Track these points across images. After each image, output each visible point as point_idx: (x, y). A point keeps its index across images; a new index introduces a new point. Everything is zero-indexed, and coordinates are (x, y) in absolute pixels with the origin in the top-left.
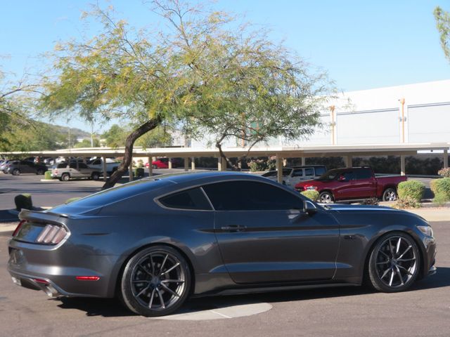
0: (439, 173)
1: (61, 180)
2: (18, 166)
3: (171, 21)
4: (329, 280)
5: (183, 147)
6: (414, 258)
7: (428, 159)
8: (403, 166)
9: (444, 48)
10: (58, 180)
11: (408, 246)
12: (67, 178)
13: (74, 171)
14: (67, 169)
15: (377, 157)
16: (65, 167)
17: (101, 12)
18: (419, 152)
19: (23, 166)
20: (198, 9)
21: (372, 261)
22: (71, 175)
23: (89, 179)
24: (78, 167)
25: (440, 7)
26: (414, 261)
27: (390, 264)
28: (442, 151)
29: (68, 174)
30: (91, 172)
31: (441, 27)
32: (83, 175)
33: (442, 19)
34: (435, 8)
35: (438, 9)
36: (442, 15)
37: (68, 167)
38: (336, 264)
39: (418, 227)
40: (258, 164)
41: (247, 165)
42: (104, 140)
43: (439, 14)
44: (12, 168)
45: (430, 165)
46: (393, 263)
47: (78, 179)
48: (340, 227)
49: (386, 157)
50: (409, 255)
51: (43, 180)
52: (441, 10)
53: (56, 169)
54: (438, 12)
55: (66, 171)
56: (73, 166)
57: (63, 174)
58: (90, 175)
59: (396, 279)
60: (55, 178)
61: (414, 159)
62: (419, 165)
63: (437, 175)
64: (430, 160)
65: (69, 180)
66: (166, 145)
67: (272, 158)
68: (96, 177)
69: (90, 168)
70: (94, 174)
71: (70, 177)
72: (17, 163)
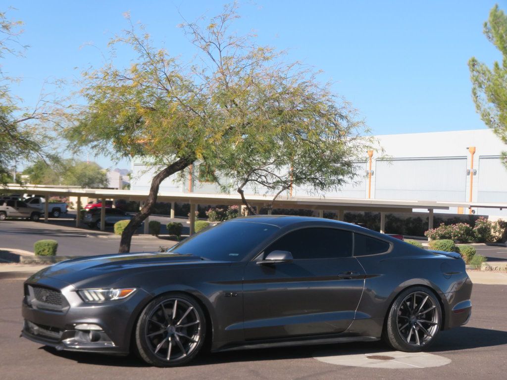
0: (425, 235)
3: (210, 54)
5: (117, 189)
7: (410, 218)
8: (382, 224)
9: (476, 102)
14: (4, 207)
15: (352, 212)
16: (2, 205)
17: (136, 39)
18: (414, 210)
20: (239, 43)
22: (8, 213)
23: (27, 220)
24: (16, 205)
25: (476, 58)
28: (426, 211)
29: (4, 212)
30: (31, 211)
31: (476, 80)
33: (478, 72)
34: (470, 59)
35: (474, 60)
36: (477, 67)
37: (5, 204)
40: (218, 213)
41: (205, 214)
42: (27, 176)
43: (474, 65)
45: (411, 225)
47: (15, 219)
49: (363, 213)
52: (476, 61)
54: (473, 63)
55: (2, 209)
56: (10, 204)
58: (29, 215)
61: (394, 217)
62: (399, 224)
63: (424, 236)
64: (412, 219)
65: (5, 220)
66: (101, 186)
67: (233, 207)
68: (36, 218)
69: (30, 207)
70: (34, 214)
71: (6, 216)
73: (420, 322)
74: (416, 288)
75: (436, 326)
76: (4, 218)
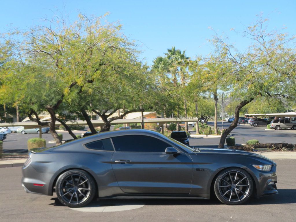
1: (275, 129)
2: (257, 121)
4: (187, 195)
6: (249, 185)
10: (274, 129)
11: (244, 177)
12: (278, 128)
13: (282, 125)
14: (279, 123)
16: (278, 122)
19: (259, 121)
21: (216, 185)
22: (281, 126)
23: (291, 129)
24: (285, 122)
26: (248, 186)
27: (230, 187)
29: (279, 126)
30: (292, 125)
32: (288, 127)
37: (279, 122)
38: (191, 186)
39: (253, 165)
44: (254, 123)
46: (232, 187)
47: (286, 129)
48: (193, 163)
50: (244, 182)
51: (266, 129)
53: (272, 123)
55: (278, 125)
56: (282, 121)
57: (276, 126)
58: (292, 127)
59: (234, 197)
60: (272, 128)
65: (280, 129)
68: (295, 128)
69: (292, 123)
70: (294, 126)
71: (280, 128)
72: (256, 120)
76: (279, 129)
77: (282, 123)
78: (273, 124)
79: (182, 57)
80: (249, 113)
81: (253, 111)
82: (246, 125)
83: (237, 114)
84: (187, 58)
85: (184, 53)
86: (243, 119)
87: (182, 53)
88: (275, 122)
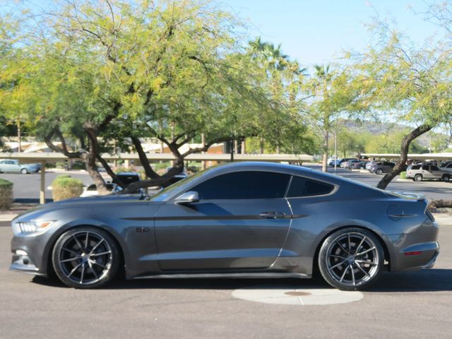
1: (414, 180)
2: (381, 166)
10: (412, 180)
12: (419, 178)
13: (426, 173)
14: (420, 171)
16: (419, 169)
19: (385, 166)
22: (424, 176)
23: (440, 180)
24: (430, 169)
29: (421, 175)
30: (442, 174)
32: (434, 177)
37: (421, 168)
44: (376, 168)
47: (431, 180)
51: (398, 180)
56: (426, 167)
57: (416, 174)
58: (441, 177)
60: (410, 178)
65: (422, 181)
68: (446, 179)
69: (441, 170)
70: (445, 176)
71: (422, 178)
72: (380, 164)
73: (359, 263)
74: (351, 229)
75: (376, 267)
77: (425, 171)
78: (410, 172)
79: (276, 54)
80: (368, 153)
81: (374, 149)
82: (362, 171)
83: (406, 150)
84: (284, 57)
85: (279, 48)
86: (357, 162)
87: (276, 48)
88: (414, 168)
